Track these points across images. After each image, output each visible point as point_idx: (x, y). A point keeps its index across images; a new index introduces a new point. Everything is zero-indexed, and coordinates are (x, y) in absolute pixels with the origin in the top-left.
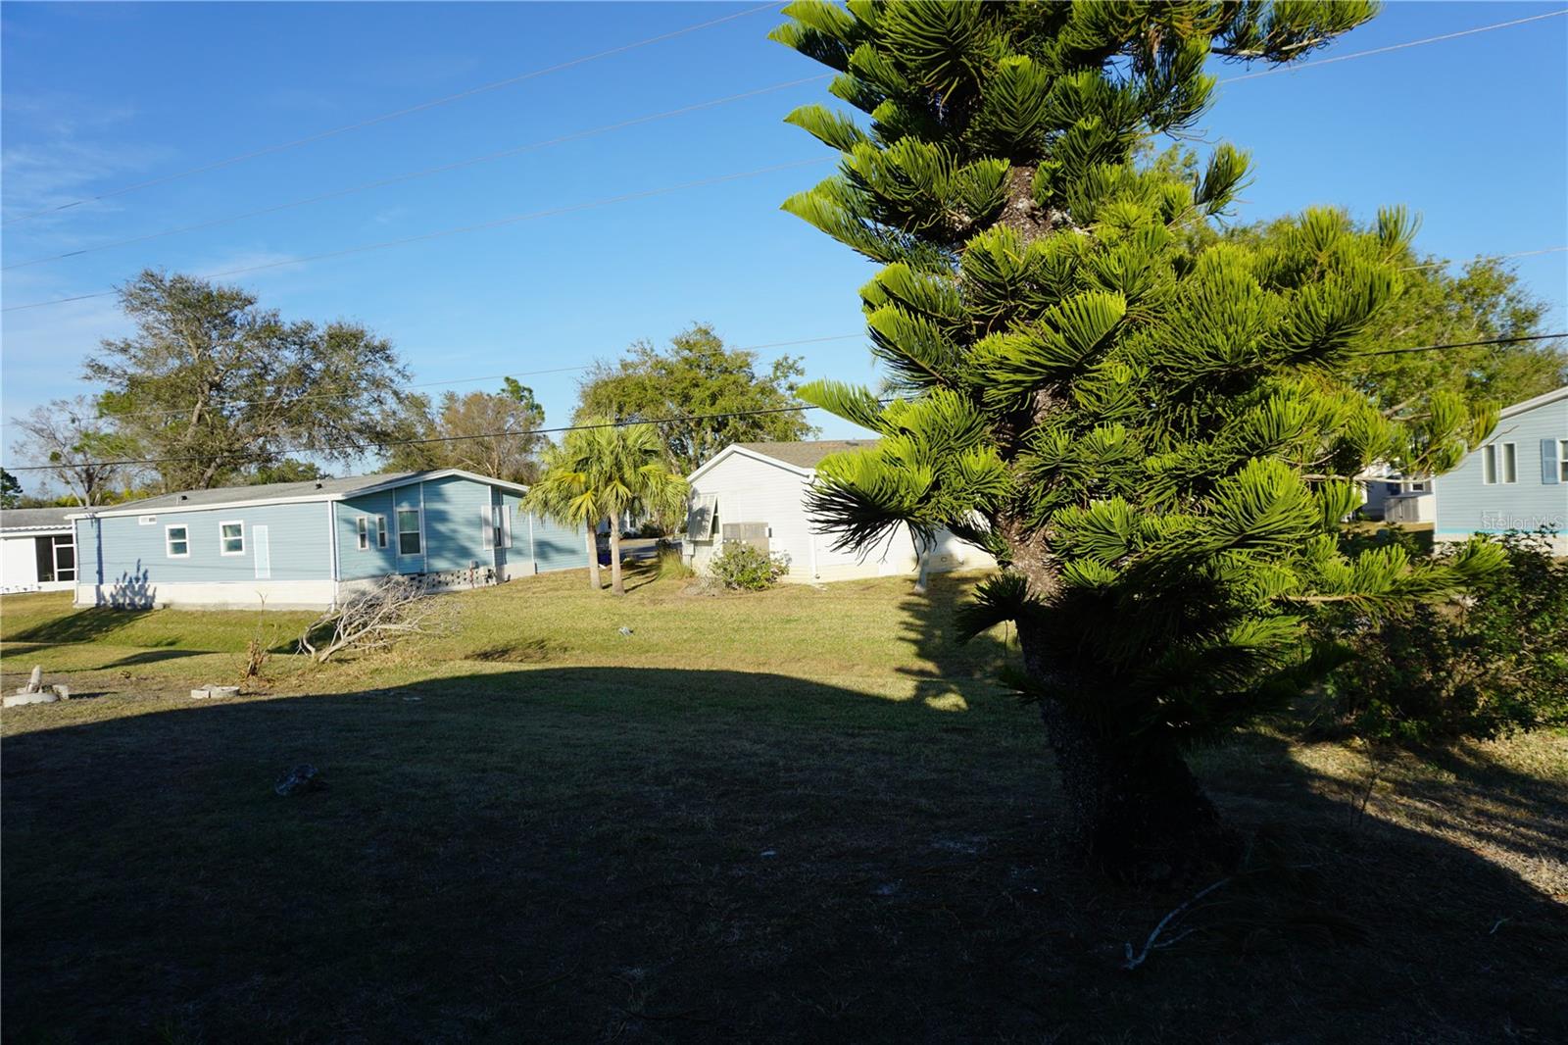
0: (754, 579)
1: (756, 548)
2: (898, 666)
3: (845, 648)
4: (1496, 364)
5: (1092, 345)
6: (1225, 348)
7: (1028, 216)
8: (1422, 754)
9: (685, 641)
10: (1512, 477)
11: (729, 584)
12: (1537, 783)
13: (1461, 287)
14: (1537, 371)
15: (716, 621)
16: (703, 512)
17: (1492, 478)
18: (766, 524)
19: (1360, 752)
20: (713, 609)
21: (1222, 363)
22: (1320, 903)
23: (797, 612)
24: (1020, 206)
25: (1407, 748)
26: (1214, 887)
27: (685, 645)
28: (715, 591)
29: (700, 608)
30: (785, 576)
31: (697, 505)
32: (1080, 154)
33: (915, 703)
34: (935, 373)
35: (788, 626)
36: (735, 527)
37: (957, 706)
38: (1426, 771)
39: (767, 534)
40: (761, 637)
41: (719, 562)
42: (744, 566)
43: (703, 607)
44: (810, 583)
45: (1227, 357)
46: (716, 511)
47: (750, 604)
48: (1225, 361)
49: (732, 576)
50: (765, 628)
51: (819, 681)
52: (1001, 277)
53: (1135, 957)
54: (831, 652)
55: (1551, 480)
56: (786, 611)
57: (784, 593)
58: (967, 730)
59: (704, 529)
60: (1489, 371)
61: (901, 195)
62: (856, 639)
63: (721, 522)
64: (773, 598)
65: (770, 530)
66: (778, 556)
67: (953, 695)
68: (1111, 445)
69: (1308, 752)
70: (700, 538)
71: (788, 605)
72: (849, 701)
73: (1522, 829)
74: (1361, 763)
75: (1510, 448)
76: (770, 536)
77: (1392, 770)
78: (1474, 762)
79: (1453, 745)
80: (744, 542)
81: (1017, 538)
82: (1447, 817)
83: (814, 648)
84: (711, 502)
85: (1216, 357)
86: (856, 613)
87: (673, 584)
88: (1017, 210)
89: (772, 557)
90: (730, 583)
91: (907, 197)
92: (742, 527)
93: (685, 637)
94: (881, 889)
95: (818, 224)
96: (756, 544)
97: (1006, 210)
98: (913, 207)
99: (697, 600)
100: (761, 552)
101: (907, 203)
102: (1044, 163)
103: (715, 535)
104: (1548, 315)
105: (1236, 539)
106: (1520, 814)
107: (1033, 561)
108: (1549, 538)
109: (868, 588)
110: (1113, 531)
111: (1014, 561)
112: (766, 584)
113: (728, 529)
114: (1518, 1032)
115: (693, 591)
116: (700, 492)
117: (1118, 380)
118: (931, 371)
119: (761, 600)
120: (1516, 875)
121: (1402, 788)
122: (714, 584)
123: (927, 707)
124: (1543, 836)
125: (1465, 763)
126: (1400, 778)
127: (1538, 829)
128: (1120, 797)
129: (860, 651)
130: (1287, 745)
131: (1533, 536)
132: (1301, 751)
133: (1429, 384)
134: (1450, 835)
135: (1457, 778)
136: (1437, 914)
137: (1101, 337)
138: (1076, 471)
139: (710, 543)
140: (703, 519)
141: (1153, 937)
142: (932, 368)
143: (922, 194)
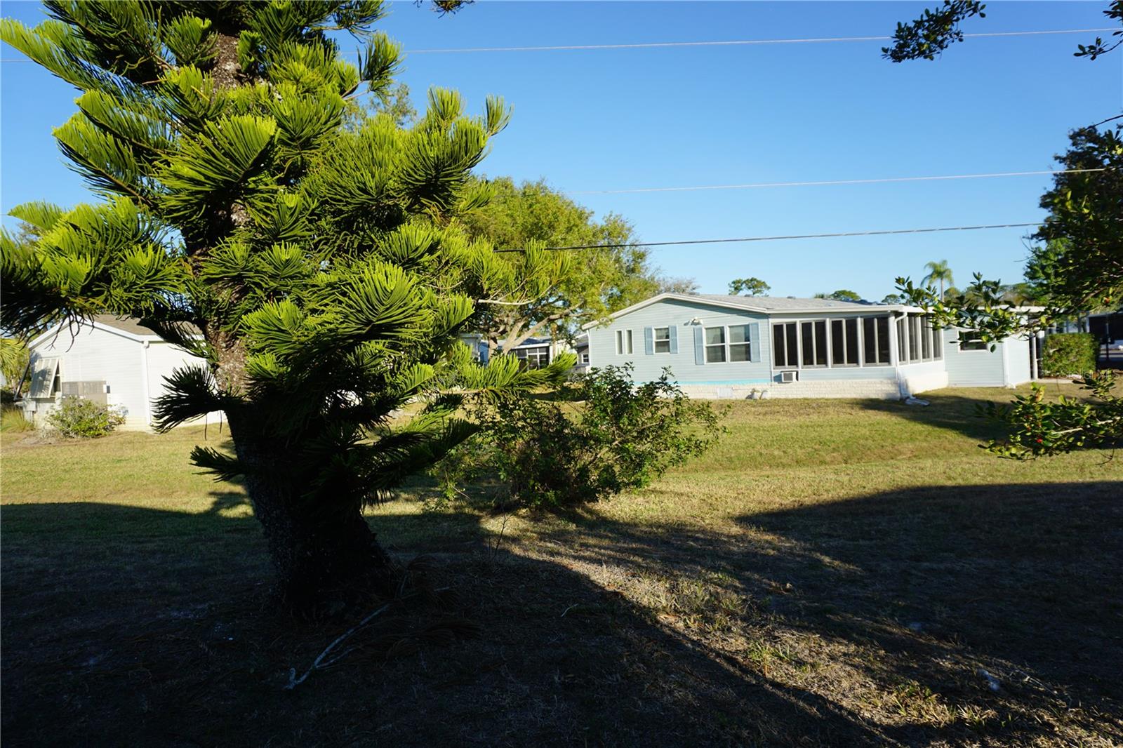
0: (90, 429)
1: (93, 402)
2: (212, 490)
3: (167, 480)
4: (625, 284)
5: (250, 162)
6: (371, 184)
7: (236, 78)
8: (560, 515)
9: (13, 483)
10: (631, 351)
11: (66, 434)
12: (621, 524)
13: (602, 231)
14: (645, 290)
15: (49, 465)
16: (44, 373)
17: (621, 351)
18: (105, 383)
19: (523, 517)
20: (48, 455)
21: (370, 197)
22: (453, 614)
23: (129, 453)
24: (228, 67)
25: (551, 512)
26: (376, 613)
27: (12, 486)
28: (53, 440)
29: (35, 455)
30: (122, 425)
31: (39, 367)
32: (277, 31)
33: (210, 515)
34: (135, 193)
35: (118, 465)
36: (73, 385)
37: (246, 513)
38: (561, 524)
39: (105, 390)
40: (91, 475)
41: (56, 414)
42: (81, 418)
43: (38, 454)
44: (144, 430)
45: (373, 192)
46: (57, 372)
47: (85, 449)
48: (372, 196)
49: (69, 426)
50: (96, 468)
51: (129, 504)
52: (193, 112)
53: (297, 677)
54: (154, 484)
55: (650, 352)
56: (118, 454)
57: (120, 439)
58: (245, 530)
59: (47, 387)
60: (622, 288)
61: (104, 31)
62: (179, 471)
63: (62, 380)
64: (108, 443)
65: (108, 388)
66: (114, 408)
67: (244, 506)
68: (287, 260)
69: (492, 521)
70: (42, 396)
71: (122, 449)
72: (150, 517)
73: (602, 551)
74: (523, 524)
75: (630, 332)
76: (108, 391)
77: (541, 526)
78: (589, 516)
79: (578, 508)
80: (81, 397)
81: (224, 345)
82: (562, 550)
83: (139, 481)
84: (53, 365)
85: (365, 191)
86: (182, 451)
87: (11, 437)
88: (225, 70)
89: (109, 409)
90: (68, 433)
91: (112, 35)
92: (80, 386)
93: (13, 480)
94: (87, 661)
95: (28, 52)
96: (94, 399)
97: (215, 69)
98: (120, 47)
99: (32, 448)
100: (97, 405)
101: (111, 41)
102: (244, 32)
103: (57, 393)
104: (651, 256)
105: (368, 328)
106: (605, 543)
107: (237, 364)
108: (630, 371)
109: (196, 433)
110: (283, 328)
111: (221, 364)
112: (103, 431)
113: (67, 386)
114: (562, 678)
115: (33, 440)
116: (42, 356)
117: (288, 204)
118: (129, 189)
119: (96, 445)
120: (587, 577)
121: (543, 536)
122: (51, 434)
123: (220, 517)
124: (612, 553)
125: (584, 517)
126: (543, 531)
127: (611, 550)
128: (308, 553)
129: (181, 481)
130: (480, 517)
131: (621, 370)
132: (487, 521)
133: (584, 289)
134: (558, 559)
135: (577, 526)
136: (531, 609)
137: (257, 154)
138: (257, 280)
139: (52, 400)
140: (44, 379)
141: (319, 659)
142: (129, 186)
143: (124, 34)
